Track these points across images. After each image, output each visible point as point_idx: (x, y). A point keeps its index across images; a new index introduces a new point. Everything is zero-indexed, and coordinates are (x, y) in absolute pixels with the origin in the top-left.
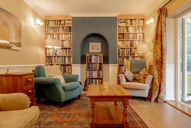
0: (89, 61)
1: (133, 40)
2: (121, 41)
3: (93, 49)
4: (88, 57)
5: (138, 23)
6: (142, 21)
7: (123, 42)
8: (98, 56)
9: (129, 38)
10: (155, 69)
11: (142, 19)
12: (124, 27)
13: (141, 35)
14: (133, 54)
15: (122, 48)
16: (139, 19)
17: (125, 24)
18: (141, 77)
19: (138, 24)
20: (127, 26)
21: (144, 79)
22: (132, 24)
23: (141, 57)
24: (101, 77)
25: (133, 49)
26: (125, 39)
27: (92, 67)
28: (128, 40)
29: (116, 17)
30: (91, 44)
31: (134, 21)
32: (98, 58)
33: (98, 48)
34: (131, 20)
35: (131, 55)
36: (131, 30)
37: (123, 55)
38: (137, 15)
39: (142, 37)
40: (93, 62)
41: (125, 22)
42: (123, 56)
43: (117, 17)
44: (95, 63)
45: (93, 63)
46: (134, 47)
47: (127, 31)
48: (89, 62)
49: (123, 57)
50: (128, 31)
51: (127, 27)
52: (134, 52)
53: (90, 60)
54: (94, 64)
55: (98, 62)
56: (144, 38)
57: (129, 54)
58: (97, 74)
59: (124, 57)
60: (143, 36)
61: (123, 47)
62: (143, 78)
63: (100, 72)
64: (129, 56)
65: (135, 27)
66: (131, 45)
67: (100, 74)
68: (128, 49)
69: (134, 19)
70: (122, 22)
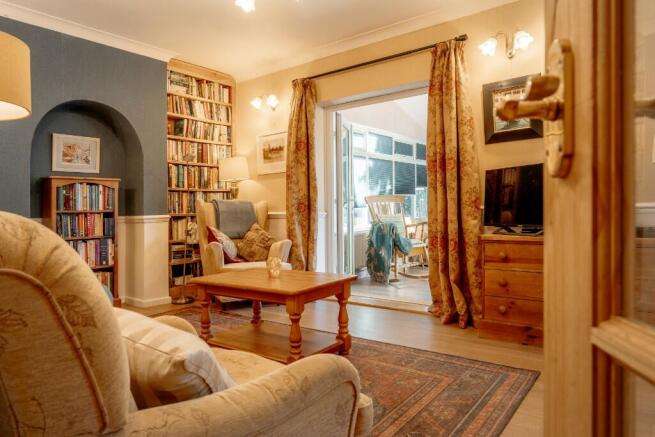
0: (65, 205)
1: (205, 141)
2: (174, 142)
3: (69, 161)
4: (58, 188)
5: (217, 93)
6: (226, 91)
7: (180, 147)
8: (101, 188)
9: (195, 137)
10: (297, 223)
11: (225, 87)
12: (180, 97)
13: (224, 130)
14: (207, 184)
15: (177, 165)
16: (220, 84)
17: (185, 89)
18: (255, 248)
19: (217, 98)
20: (188, 96)
21: (266, 252)
22: (201, 94)
23: (227, 192)
24: (111, 262)
25: (206, 169)
26: (184, 138)
27: (72, 230)
28: (193, 139)
29: (164, 64)
30: (60, 141)
31: (205, 87)
32: (101, 197)
33: (90, 158)
34: (199, 81)
35: (199, 188)
36: (200, 112)
37: (181, 184)
38: (215, 74)
39: (226, 137)
40: (80, 208)
41: (184, 85)
42: (181, 189)
43: (166, 64)
44: (86, 214)
45: (78, 214)
46: (209, 164)
47: (189, 112)
48: (62, 210)
49: (178, 191)
50: (192, 113)
51: (190, 102)
52: (209, 179)
53: (68, 201)
54: (82, 217)
55: (101, 208)
56: (229, 140)
57: (197, 183)
58: (96, 252)
59: (183, 192)
60: (229, 134)
61: (181, 161)
62: (262, 250)
63: (106, 244)
64: (197, 188)
65: (211, 104)
66: (202, 157)
67: (107, 253)
68: (192, 169)
69: (207, 82)
70: (178, 83)
